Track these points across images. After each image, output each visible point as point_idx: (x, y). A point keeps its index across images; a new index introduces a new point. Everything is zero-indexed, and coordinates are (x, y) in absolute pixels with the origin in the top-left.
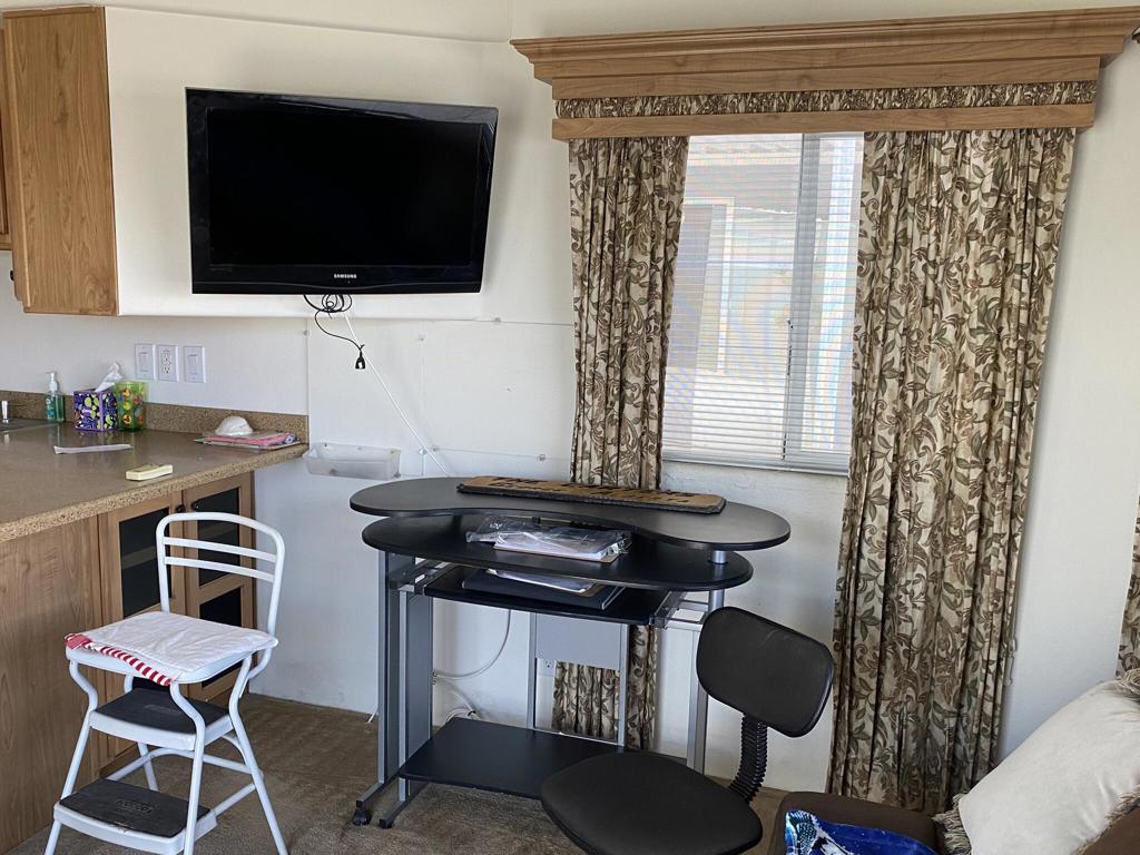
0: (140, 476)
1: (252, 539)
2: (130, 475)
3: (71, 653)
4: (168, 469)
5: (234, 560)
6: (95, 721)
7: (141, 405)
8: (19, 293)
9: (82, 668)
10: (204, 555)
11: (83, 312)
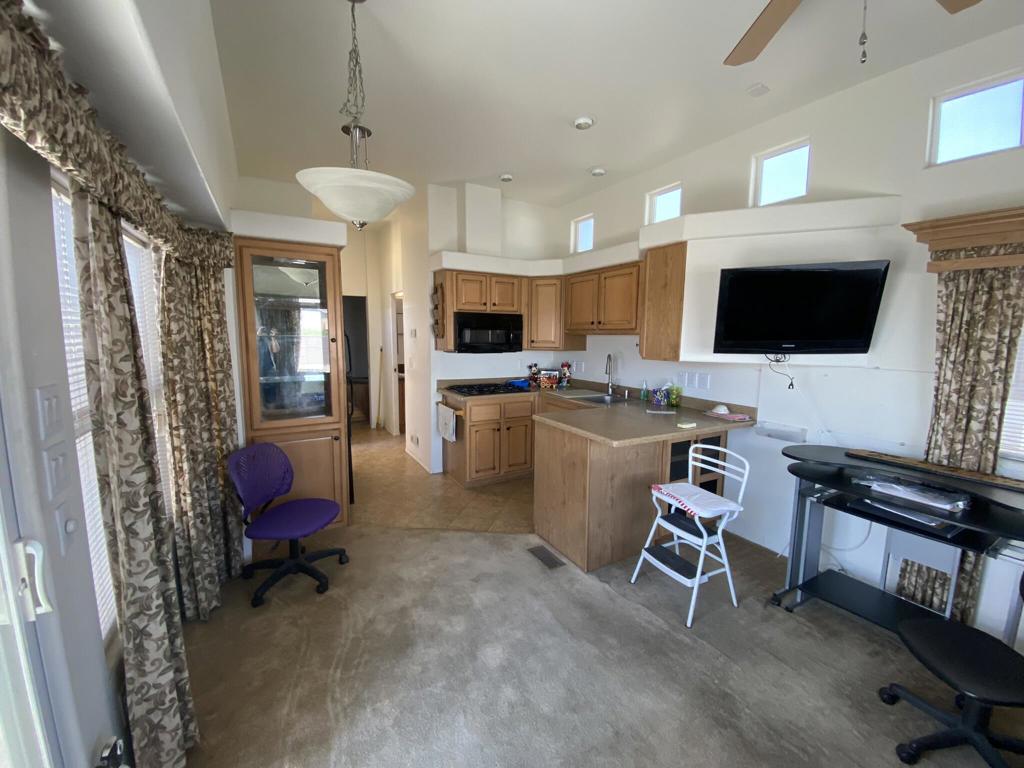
0: (684, 426)
1: (724, 457)
2: (679, 425)
3: (653, 492)
4: (694, 425)
5: (716, 466)
6: (659, 521)
7: (679, 397)
8: (641, 352)
9: (657, 498)
10: (704, 462)
11: (665, 360)
